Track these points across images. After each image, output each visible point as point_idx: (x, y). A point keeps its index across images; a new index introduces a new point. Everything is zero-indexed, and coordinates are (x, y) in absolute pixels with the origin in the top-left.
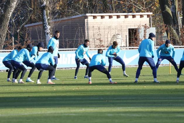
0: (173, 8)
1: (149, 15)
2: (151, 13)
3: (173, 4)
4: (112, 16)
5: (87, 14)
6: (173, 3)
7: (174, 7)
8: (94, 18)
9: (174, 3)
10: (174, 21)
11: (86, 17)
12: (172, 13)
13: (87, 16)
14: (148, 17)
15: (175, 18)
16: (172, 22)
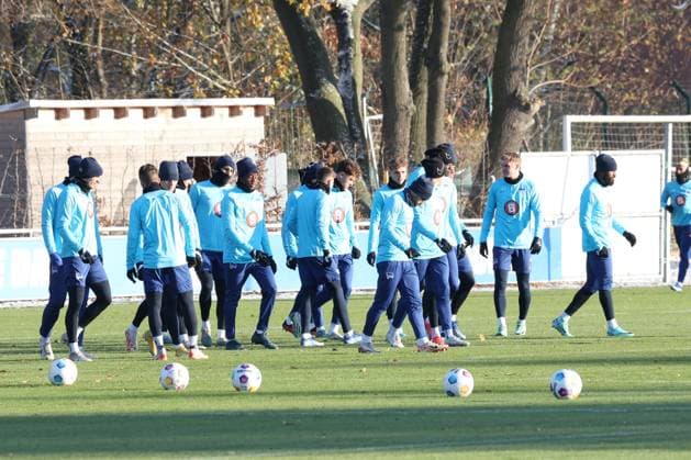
0: (346, 83)
1: (263, 107)
2: (269, 102)
3: (346, 70)
4: (124, 108)
5: (34, 103)
6: (344, 66)
7: (350, 81)
8: (58, 118)
9: (348, 65)
10: (352, 132)
11: (33, 113)
12: (343, 99)
13: (33, 109)
14: (257, 114)
15: (354, 119)
16: (345, 136)
